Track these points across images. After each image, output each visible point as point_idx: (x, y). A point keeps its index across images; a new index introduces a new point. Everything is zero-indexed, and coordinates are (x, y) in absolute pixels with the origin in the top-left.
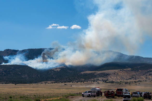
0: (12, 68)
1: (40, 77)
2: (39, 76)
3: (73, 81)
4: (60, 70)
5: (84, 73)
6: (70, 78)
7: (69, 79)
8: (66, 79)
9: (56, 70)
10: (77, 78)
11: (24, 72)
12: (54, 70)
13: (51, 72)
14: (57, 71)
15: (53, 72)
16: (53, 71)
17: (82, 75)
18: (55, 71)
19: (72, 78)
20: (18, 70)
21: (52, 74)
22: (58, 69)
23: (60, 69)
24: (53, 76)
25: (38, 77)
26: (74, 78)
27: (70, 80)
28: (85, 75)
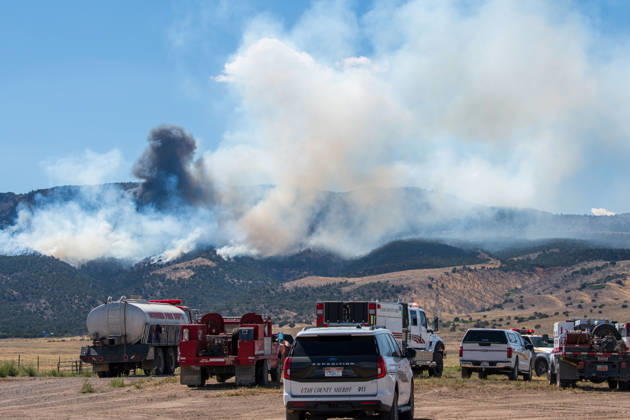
4: (193, 273)
5: (296, 288)
9: (173, 278)
10: (267, 308)
11: (32, 286)
12: (168, 277)
13: (153, 284)
14: (180, 278)
15: (161, 284)
16: (162, 281)
17: (285, 294)
18: (170, 282)
20: (7, 282)
21: (158, 293)
22: (183, 273)
23: (193, 270)
28: (302, 293)
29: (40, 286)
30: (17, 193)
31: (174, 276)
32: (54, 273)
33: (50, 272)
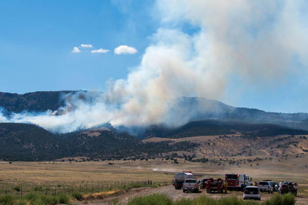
0: (4, 129)
1: (59, 148)
2: (57, 146)
3: (126, 157)
4: (100, 134)
5: (148, 143)
6: (120, 152)
7: (118, 154)
8: (113, 153)
9: (91, 136)
10: (134, 151)
11: (26, 137)
12: (88, 135)
13: (81, 138)
14: (94, 136)
15: (85, 138)
16: (86, 137)
17: (143, 145)
18: (89, 137)
19: (123, 152)
20: (15, 135)
21: (84, 143)
22: (95, 133)
23: (100, 132)
24: (86, 147)
25: (56, 148)
26: (127, 150)
27: (119, 156)
28: (150, 145)
29: (30, 137)
30: (19, 94)
31: (91, 135)
32: (36, 132)
33: (35, 131)
